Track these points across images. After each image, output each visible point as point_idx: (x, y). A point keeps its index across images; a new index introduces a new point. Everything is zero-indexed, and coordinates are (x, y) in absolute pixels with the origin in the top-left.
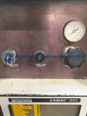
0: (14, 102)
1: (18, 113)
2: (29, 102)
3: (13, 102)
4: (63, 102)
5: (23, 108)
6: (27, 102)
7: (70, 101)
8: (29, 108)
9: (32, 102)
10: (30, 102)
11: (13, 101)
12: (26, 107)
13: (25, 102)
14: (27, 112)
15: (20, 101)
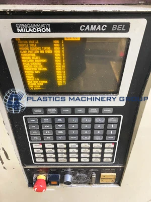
0: (22, 32)
1: (30, 63)
2: (46, 32)
3: (20, 32)
4: (101, 31)
5: (38, 52)
6: (42, 32)
7: (113, 30)
8: (46, 52)
9: (51, 32)
10: (48, 32)
11: (20, 29)
12: (42, 50)
13: (39, 32)
14: (45, 61)
15: (31, 31)
